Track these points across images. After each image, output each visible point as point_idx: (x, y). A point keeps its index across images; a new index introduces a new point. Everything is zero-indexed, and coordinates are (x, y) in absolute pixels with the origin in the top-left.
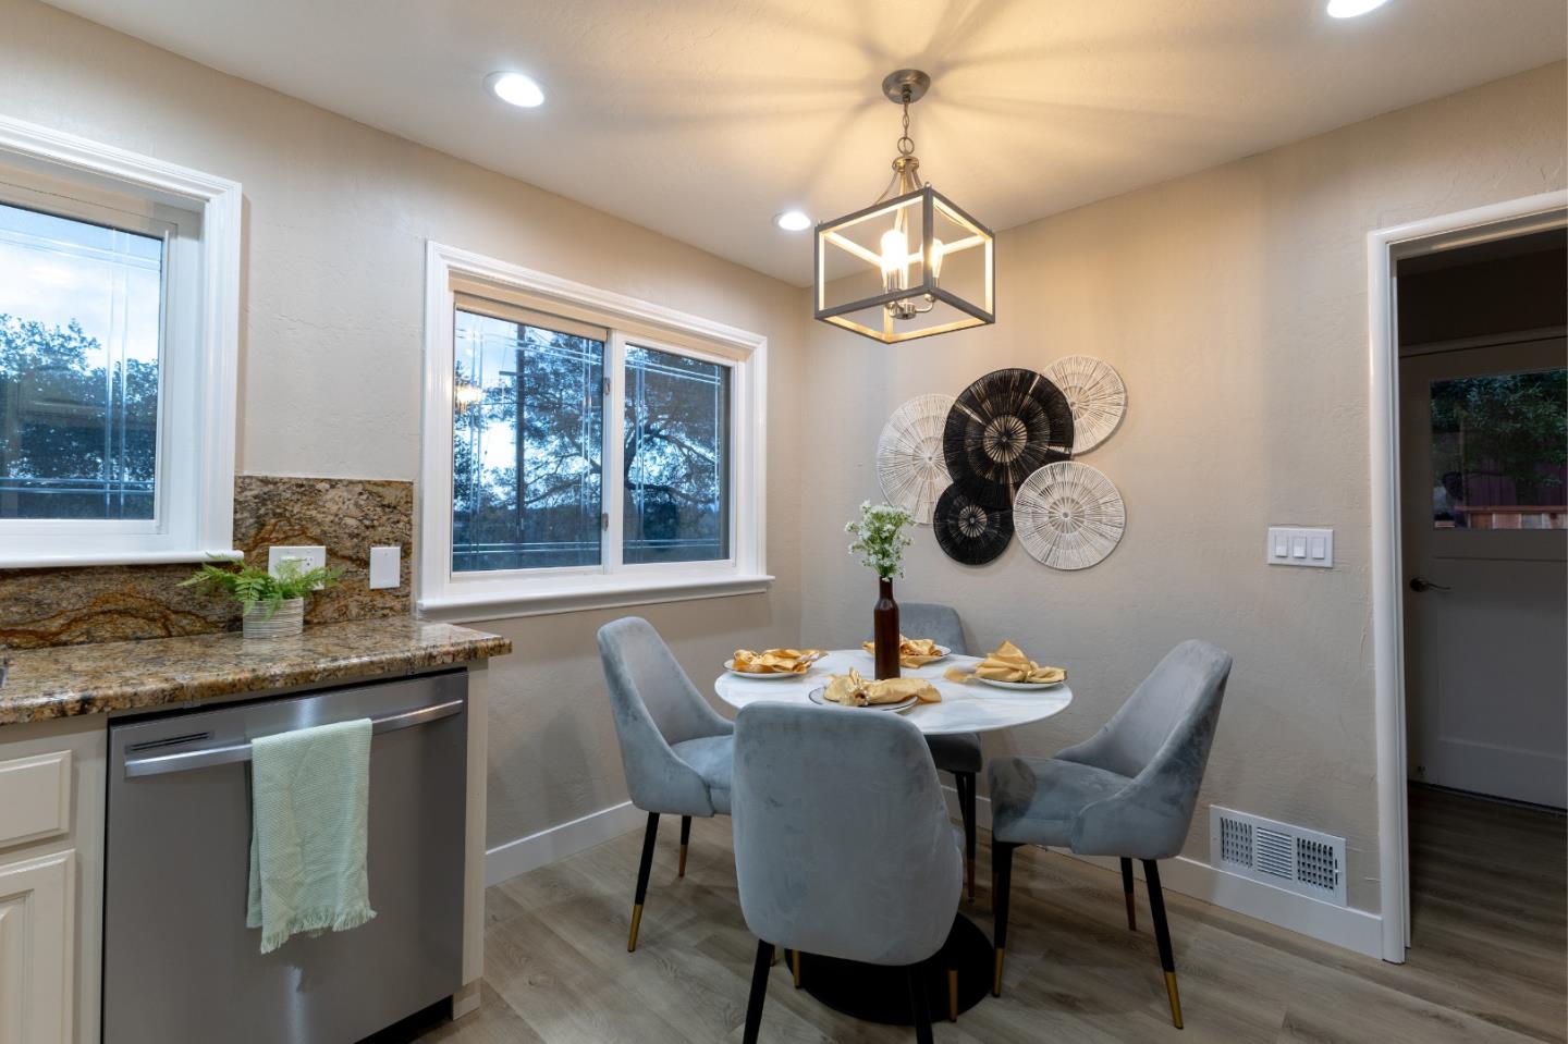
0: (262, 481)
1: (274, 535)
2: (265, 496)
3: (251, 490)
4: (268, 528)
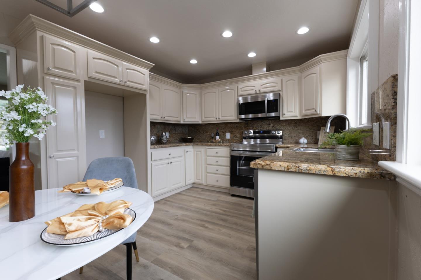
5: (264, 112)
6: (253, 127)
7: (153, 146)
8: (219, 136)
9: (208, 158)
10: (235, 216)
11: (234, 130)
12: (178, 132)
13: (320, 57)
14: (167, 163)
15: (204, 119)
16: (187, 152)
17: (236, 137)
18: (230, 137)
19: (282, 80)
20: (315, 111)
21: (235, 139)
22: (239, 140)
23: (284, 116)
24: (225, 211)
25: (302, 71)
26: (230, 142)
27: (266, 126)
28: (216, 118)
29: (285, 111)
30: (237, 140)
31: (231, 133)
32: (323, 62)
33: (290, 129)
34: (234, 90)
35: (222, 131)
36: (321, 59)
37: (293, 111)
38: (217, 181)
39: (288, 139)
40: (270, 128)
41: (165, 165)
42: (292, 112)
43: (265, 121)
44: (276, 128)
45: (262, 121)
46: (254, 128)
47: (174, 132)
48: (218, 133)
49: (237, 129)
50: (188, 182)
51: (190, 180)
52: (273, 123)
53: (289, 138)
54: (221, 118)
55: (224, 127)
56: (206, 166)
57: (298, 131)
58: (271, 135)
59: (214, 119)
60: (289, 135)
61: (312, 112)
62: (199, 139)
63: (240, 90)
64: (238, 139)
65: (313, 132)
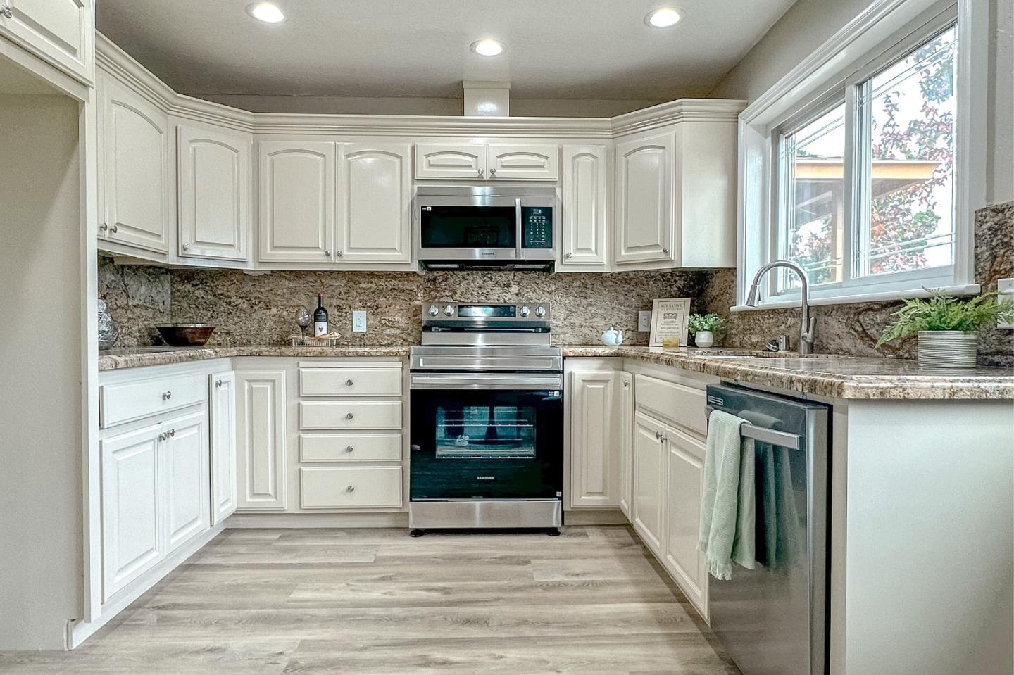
0: (993, 211)
1: (1003, 266)
2: (996, 227)
3: (986, 222)
4: (999, 259)
5: (513, 245)
6: (456, 293)
7: (107, 360)
8: (326, 320)
9: (304, 403)
10: (498, 599)
11: (382, 301)
12: (136, 302)
13: (681, 104)
14: (157, 436)
15: (268, 253)
16: (219, 384)
17: (392, 325)
18: (368, 327)
19: (561, 151)
20: (665, 251)
21: (388, 332)
22: (404, 336)
23: (566, 261)
24: (444, 590)
25: (617, 133)
26: (368, 343)
27: (498, 290)
28: (328, 254)
29: (570, 248)
30: (396, 336)
31: (374, 310)
32: (685, 119)
33: (567, 302)
34: (400, 157)
35: (335, 302)
36: (682, 110)
37: (593, 249)
38: (350, 489)
39: (564, 333)
40: (510, 297)
41: (149, 447)
42: (590, 249)
43: (495, 275)
44: (529, 299)
45: (484, 275)
46: (458, 295)
47: (122, 301)
48: (325, 311)
49: (396, 297)
50: (222, 510)
51: (227, 501)
52: (518, 283)
53: (565, 330)
54: (345, 253)
55: (342, 290)
56: (299, 437)
57: (590, 308)
58: (518, 318)
59: (318, 255)
60: (565, 319)
61: (656, 253)
62: (228, 333)
63: (422, 162)
64: (398, 331)
65: (627, 313)
